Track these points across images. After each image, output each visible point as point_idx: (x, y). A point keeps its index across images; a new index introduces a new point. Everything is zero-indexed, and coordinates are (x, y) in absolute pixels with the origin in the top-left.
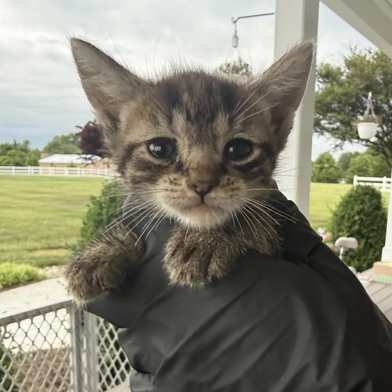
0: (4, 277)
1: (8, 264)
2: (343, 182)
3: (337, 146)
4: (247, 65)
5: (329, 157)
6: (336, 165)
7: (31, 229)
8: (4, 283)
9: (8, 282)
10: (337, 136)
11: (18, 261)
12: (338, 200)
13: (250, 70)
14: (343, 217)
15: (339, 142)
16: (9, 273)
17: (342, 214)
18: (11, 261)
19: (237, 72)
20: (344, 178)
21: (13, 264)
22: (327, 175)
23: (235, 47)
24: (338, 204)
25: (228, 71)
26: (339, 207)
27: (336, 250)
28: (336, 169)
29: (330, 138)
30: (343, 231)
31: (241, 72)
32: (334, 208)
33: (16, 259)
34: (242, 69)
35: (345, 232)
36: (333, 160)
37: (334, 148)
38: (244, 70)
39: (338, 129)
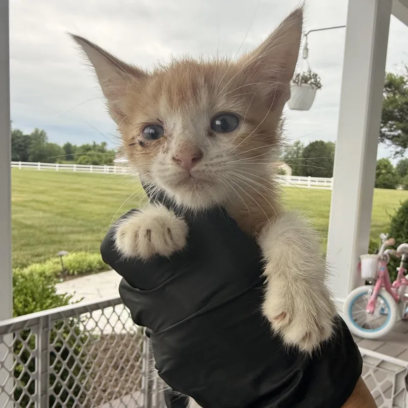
0: (80, 264)
1: (83, 253)
2: (400, 188)
3: (397, 153)
4: (316, 75)
5: (386, 163)
6: (393, 171)
7: (104, 222)
8: (79, 270)
9: (82, 269)
10: (397, 143)
11: (92, 251)
12: (398, 206)
13: (318, 80)
14: (402, 223)
15: (399, 149)
16: (84, 261)
17: (402, 220)
18: (86, 251)
19: (306, 82)
20: (402, 184)
21: (88, 254)
22: (384, 180)
23: (305, 58)
24: (397, 210)
25: (297, 81)
26: (399, 213)
27: (398, 256)
28: (393, 175)
29: (390, 145)
30: (402, 237)
31: (309, 82)
32: (393, 213)
33: (90, 249)
34: (311, 78)
35: (404, 238)
36: (391, 166)
37: (395, 155)
38: (313, 80)
39: (399, 136)
